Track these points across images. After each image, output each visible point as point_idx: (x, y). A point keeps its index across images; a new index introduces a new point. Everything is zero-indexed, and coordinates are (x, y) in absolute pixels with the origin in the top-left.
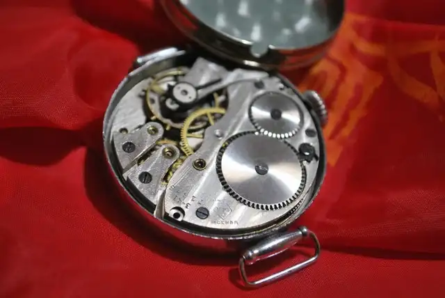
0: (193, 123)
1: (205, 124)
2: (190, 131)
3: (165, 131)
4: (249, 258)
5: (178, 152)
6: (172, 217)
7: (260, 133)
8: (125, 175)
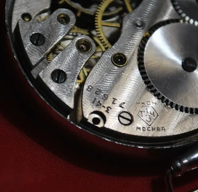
0: (107, 10)
1: (120, 9)
2: (104, 18)
3: (77, 18)
4: (178, 169)
5: (94, 45)
6: (92, 123)
7: (184, 21)
8: (34, 72)
